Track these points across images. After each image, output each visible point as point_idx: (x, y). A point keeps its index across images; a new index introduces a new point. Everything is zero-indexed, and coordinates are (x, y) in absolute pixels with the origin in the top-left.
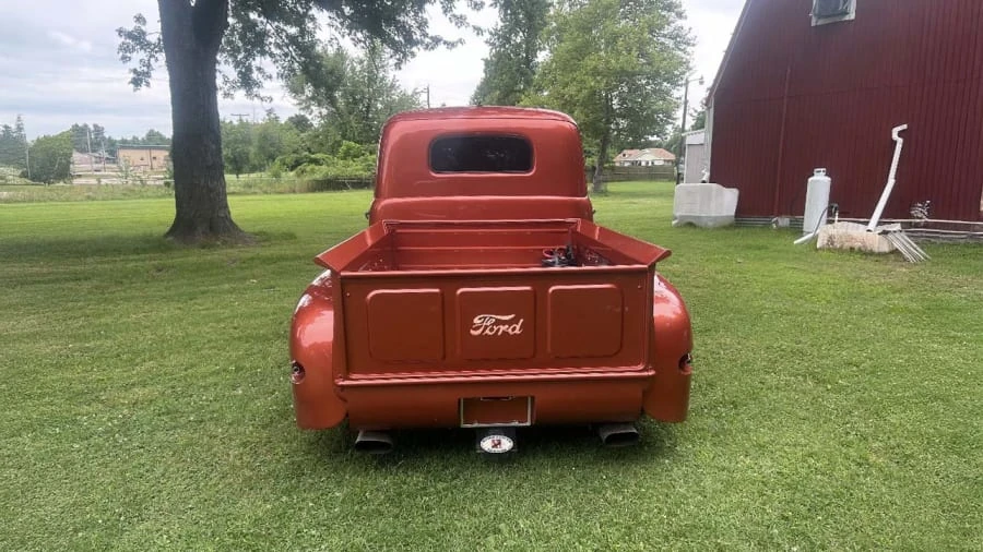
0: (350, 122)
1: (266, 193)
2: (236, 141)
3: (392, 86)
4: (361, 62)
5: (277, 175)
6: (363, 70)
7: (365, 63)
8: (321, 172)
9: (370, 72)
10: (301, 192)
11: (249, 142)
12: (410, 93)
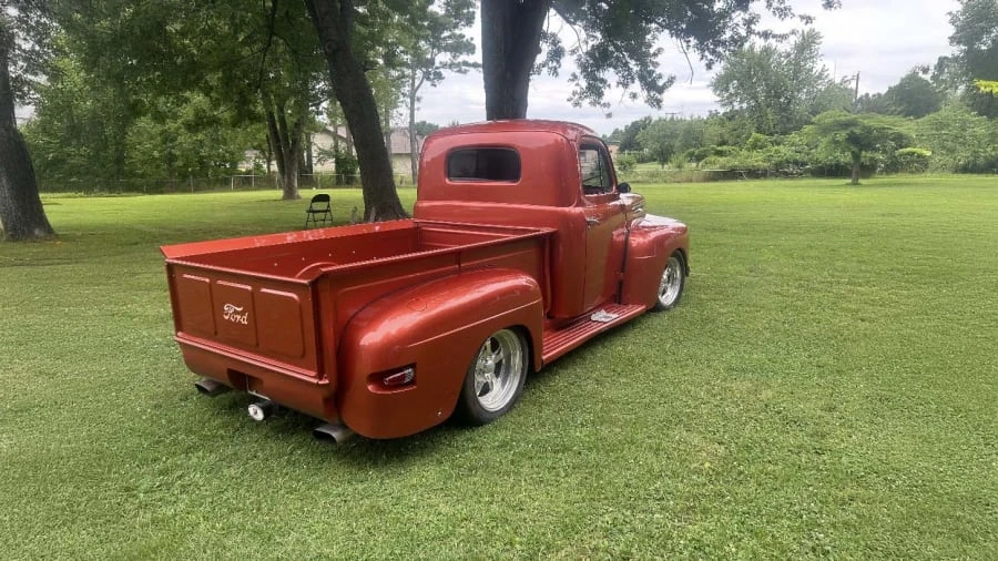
0: (767, 115)
1: (666, 182)
2: (665, 136)
3: (819, 77)
4: (788, 55)
5: (679, 166)
6: (789, 63)
7: (792, 56)
8: (720, 163)
9: (797, 64)
10: (697, 181)
11: (676, 137)
12: (838, 81)
